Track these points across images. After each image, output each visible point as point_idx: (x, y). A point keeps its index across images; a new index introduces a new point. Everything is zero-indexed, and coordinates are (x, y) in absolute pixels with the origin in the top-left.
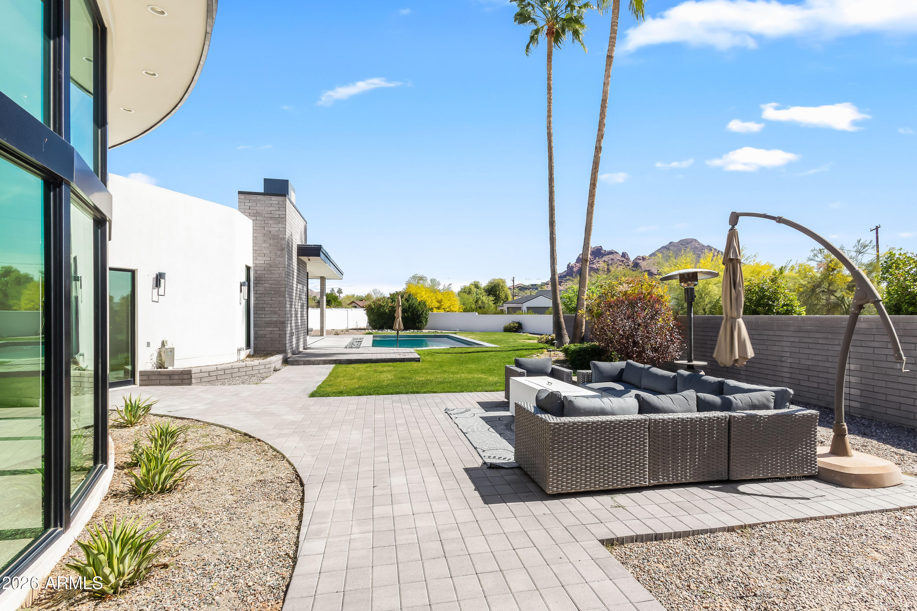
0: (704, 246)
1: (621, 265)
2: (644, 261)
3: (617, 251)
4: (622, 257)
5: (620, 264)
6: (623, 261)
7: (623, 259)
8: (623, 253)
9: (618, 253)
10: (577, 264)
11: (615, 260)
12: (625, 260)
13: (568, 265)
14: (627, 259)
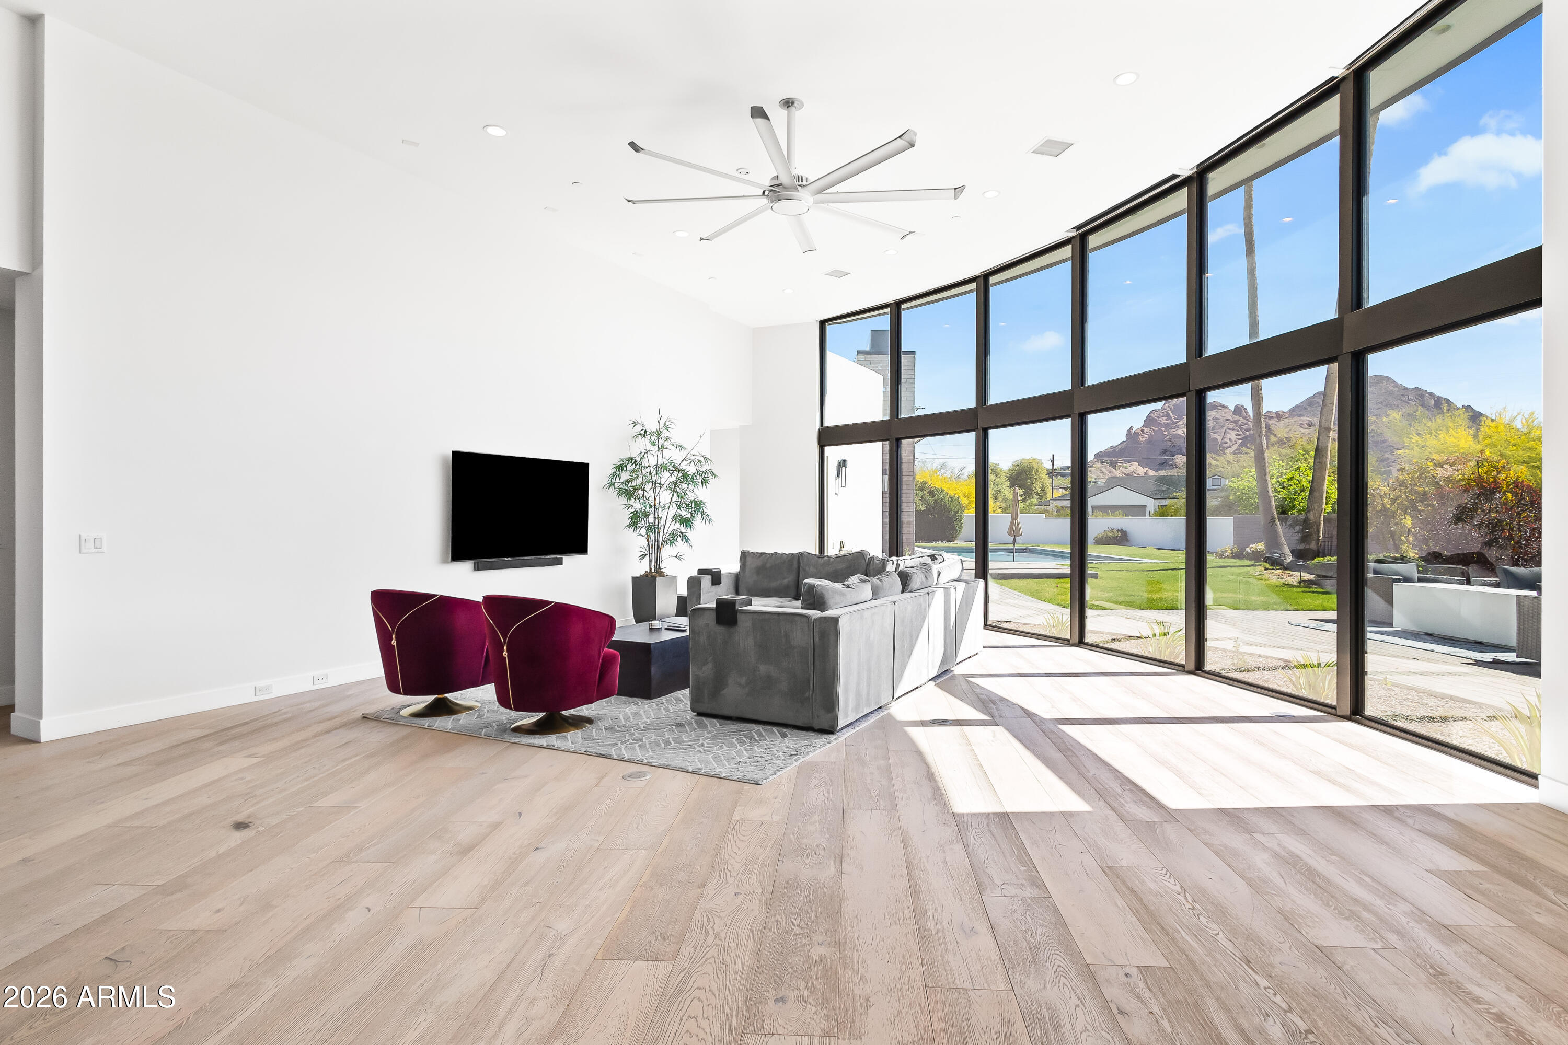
0: (1406, 389)
1: (1233, 429)
2: (1279, 420)
3: (1225, 404)
4: (1234, 413)
5: (1231, 427)
6: (1236, 422)
7: (1236, 418)
8: (1236, 407)
9: (1226, 407)
10: (1146, 430)
11: (1222, 420)
12: (1241, 419)
13: (1129, 431)
14: (1244, 418)
